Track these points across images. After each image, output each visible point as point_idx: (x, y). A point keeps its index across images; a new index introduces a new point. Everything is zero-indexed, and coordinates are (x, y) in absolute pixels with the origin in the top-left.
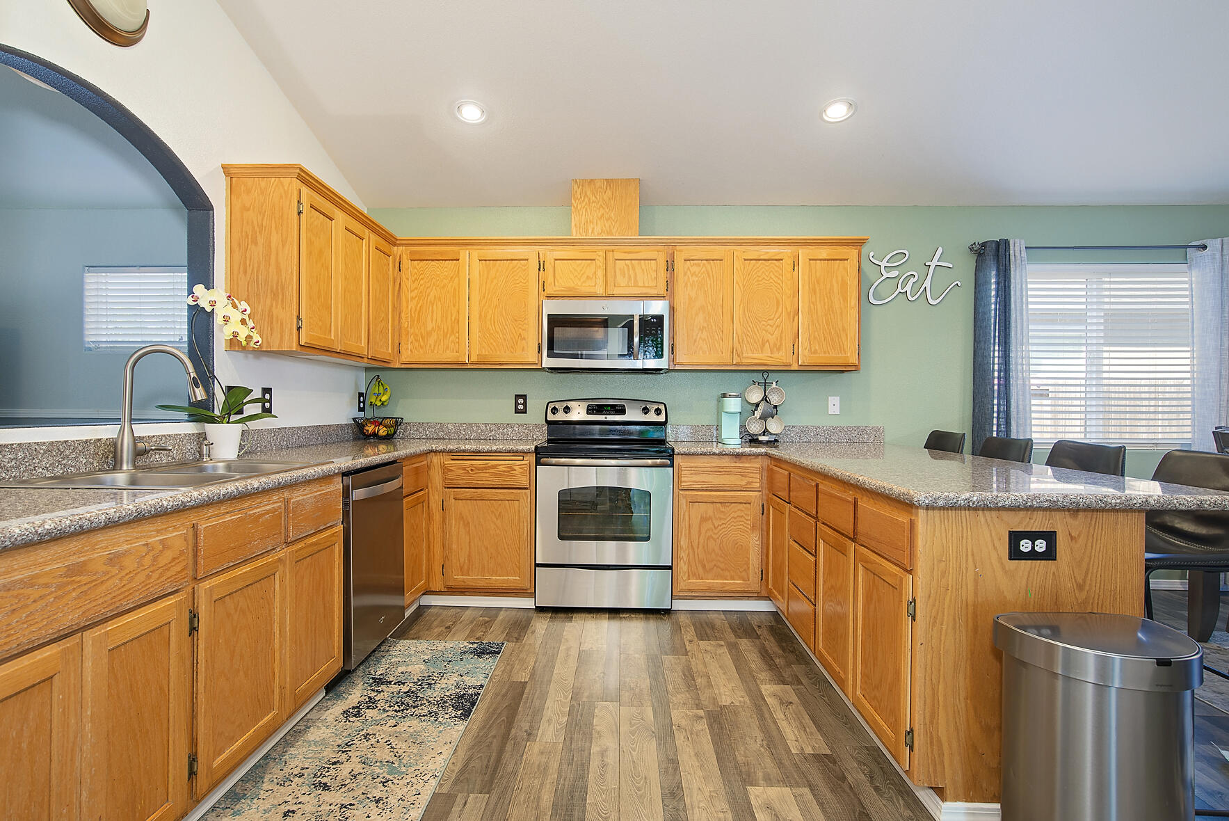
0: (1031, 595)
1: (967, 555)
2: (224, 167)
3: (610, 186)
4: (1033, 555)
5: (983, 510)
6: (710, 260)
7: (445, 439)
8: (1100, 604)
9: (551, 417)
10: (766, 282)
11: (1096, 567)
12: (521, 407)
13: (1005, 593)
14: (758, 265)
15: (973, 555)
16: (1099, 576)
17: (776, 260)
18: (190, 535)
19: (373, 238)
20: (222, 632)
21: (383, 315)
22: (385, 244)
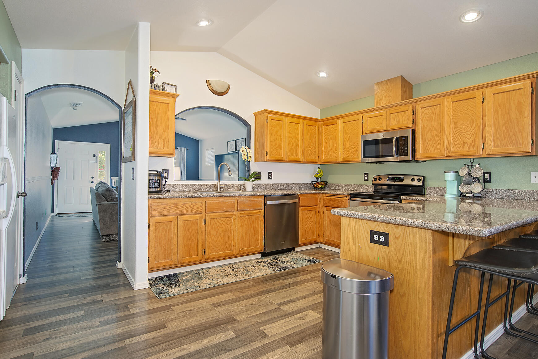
0: (379, 260)
1: (356, 238)
2: (254, 114)
3: (389, 82)
4: (379, 242)
5: (361, 219)
6: (434, 106)
7: (341, 190)
8: (408, 272)
9: (374, 182)
10: (466, 111)
11: (407, 253)
12: (366, 178)
13: (369, 257)
14: (460, 104)
15: (358, 238)
16: (408, 258)
17: (472, 98)
18: (204, 203)
19: (305, 122)
20: (213, 226)
21: (312, 147)
22: (313, 123)
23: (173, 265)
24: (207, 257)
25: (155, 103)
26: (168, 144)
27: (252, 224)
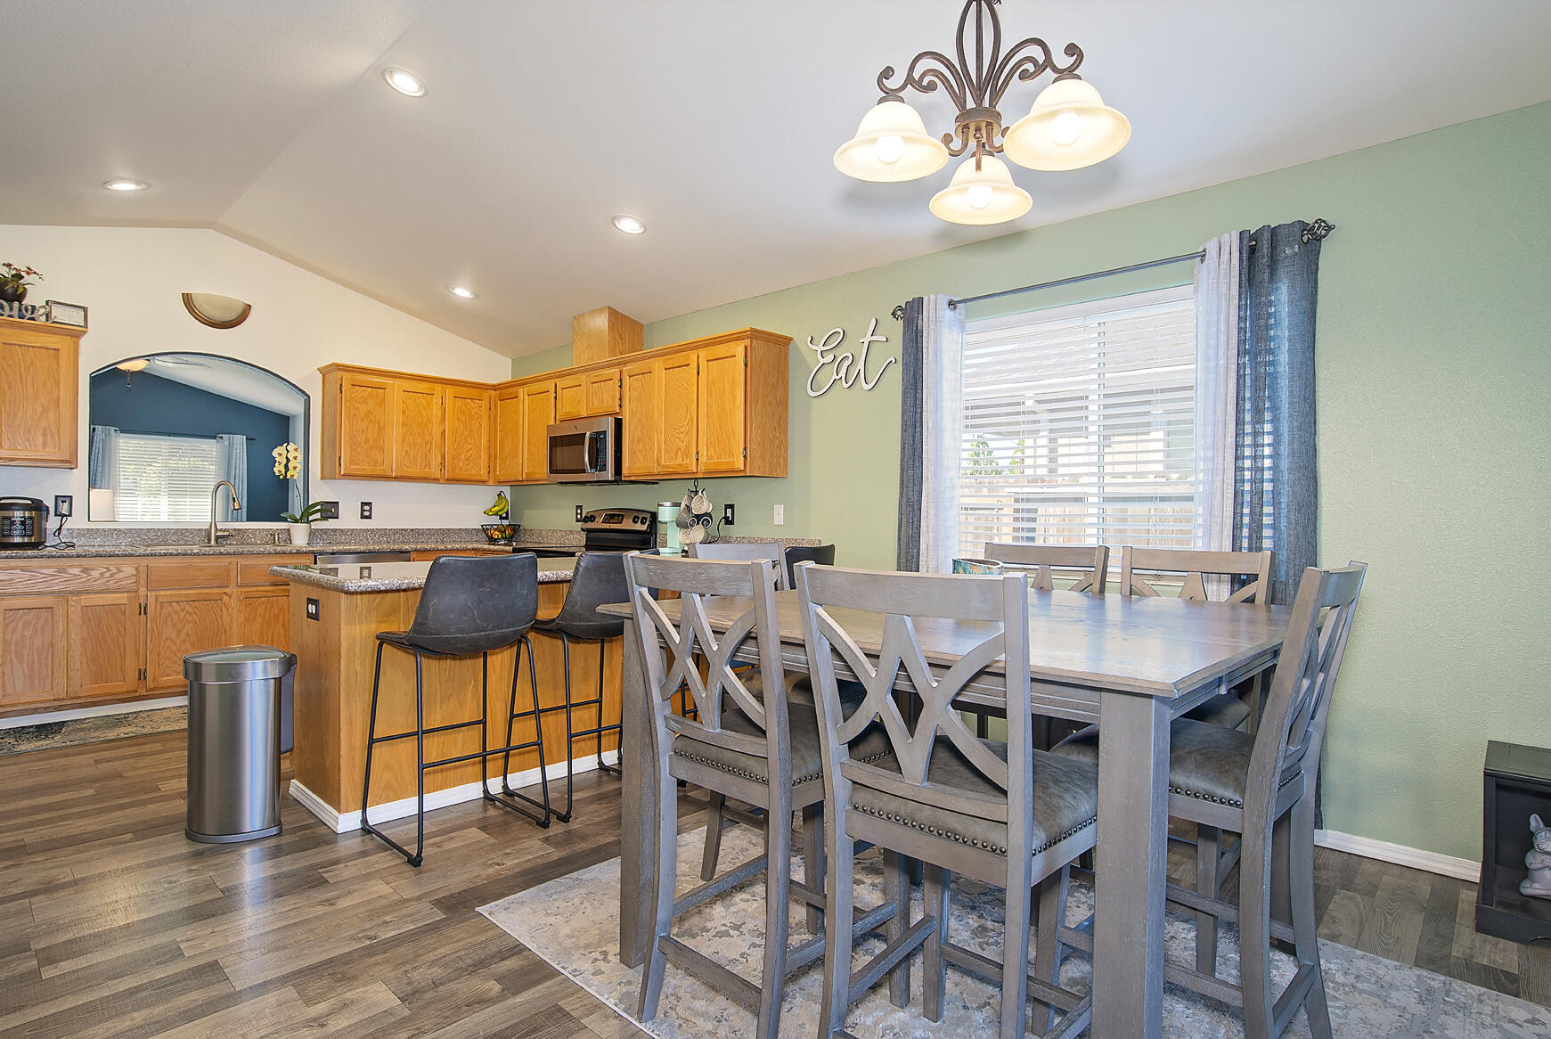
2: (319, 369)
6: (644, 374)
9: (584, 525)
10: (681, 389)
12: (579, 516)
14: (674, 373)
17: (686, 366)
18: (143, 569)
19: (450, 391)
20: (169, 619)
21: (469, 447)
22: (474, 392)
23: (55, 700)
24: (150, 684)
25: (18, 347)
26: (57, 440)
27: (278, 615)
